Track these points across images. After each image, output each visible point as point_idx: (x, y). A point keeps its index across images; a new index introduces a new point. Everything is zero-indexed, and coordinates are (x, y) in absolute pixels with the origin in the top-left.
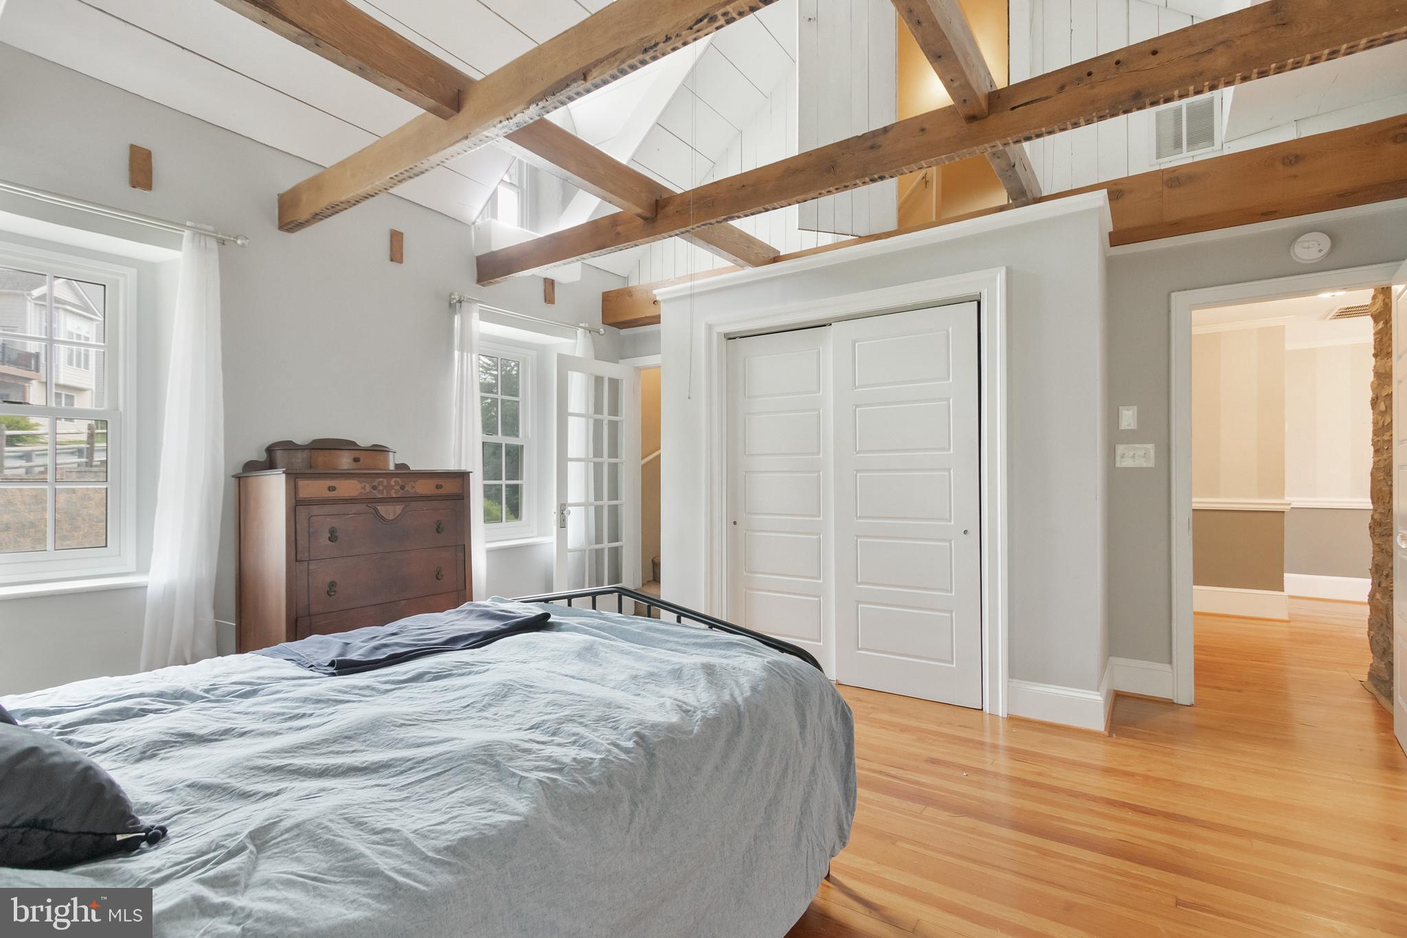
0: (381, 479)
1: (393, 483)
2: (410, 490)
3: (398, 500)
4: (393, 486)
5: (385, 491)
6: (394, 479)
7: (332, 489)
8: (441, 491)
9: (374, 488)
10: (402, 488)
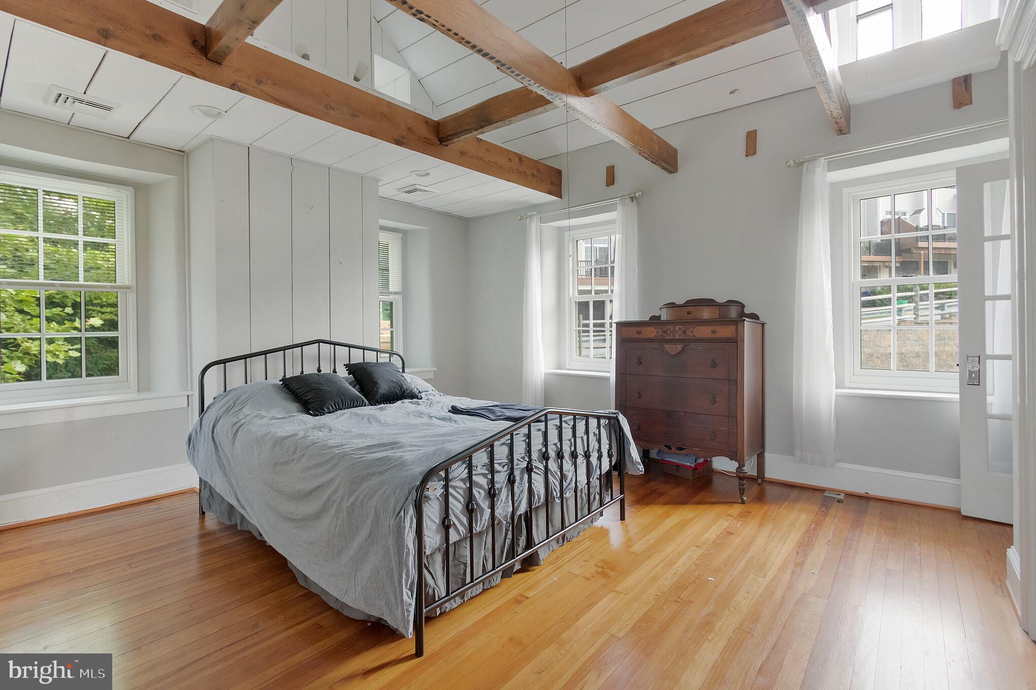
0: (669, 326)
1: (677, 329)
2: (689, 334)
3: (679, 341)
4: (677, 331)
5: (671, 334)
6: (678, 327)
7: (639, 333)
8: (714, 336)
9: (665, 332)
10: (684, 332)
